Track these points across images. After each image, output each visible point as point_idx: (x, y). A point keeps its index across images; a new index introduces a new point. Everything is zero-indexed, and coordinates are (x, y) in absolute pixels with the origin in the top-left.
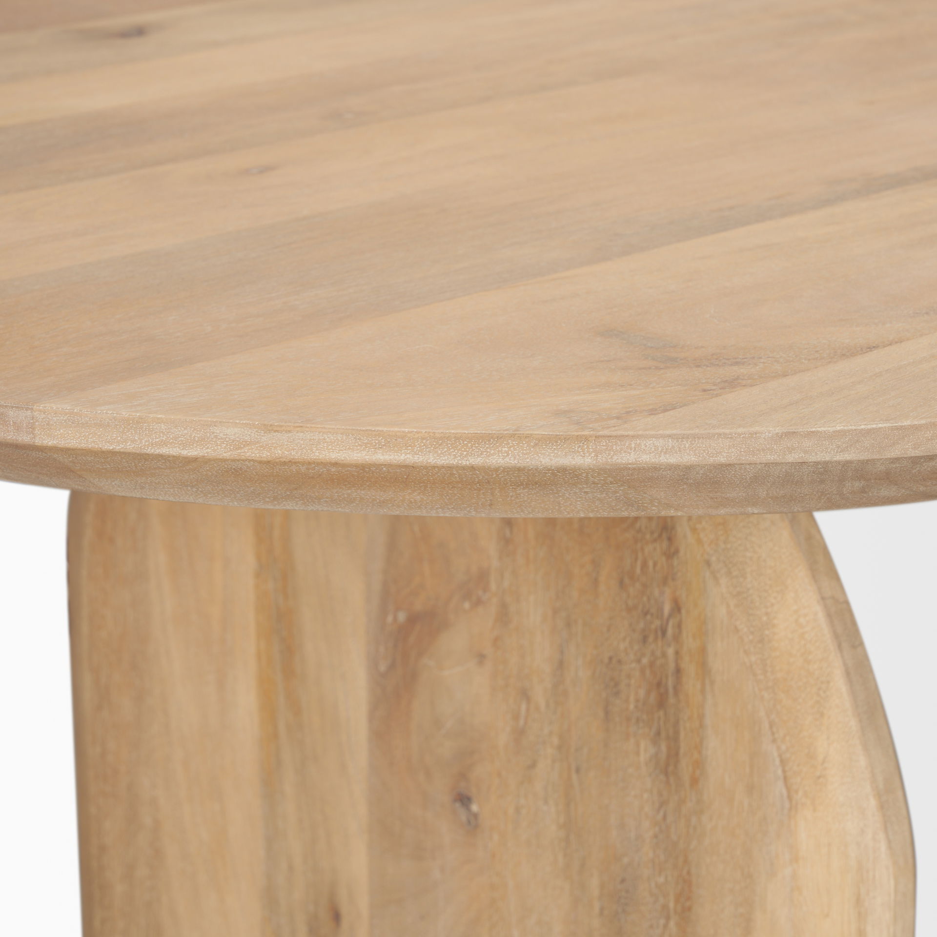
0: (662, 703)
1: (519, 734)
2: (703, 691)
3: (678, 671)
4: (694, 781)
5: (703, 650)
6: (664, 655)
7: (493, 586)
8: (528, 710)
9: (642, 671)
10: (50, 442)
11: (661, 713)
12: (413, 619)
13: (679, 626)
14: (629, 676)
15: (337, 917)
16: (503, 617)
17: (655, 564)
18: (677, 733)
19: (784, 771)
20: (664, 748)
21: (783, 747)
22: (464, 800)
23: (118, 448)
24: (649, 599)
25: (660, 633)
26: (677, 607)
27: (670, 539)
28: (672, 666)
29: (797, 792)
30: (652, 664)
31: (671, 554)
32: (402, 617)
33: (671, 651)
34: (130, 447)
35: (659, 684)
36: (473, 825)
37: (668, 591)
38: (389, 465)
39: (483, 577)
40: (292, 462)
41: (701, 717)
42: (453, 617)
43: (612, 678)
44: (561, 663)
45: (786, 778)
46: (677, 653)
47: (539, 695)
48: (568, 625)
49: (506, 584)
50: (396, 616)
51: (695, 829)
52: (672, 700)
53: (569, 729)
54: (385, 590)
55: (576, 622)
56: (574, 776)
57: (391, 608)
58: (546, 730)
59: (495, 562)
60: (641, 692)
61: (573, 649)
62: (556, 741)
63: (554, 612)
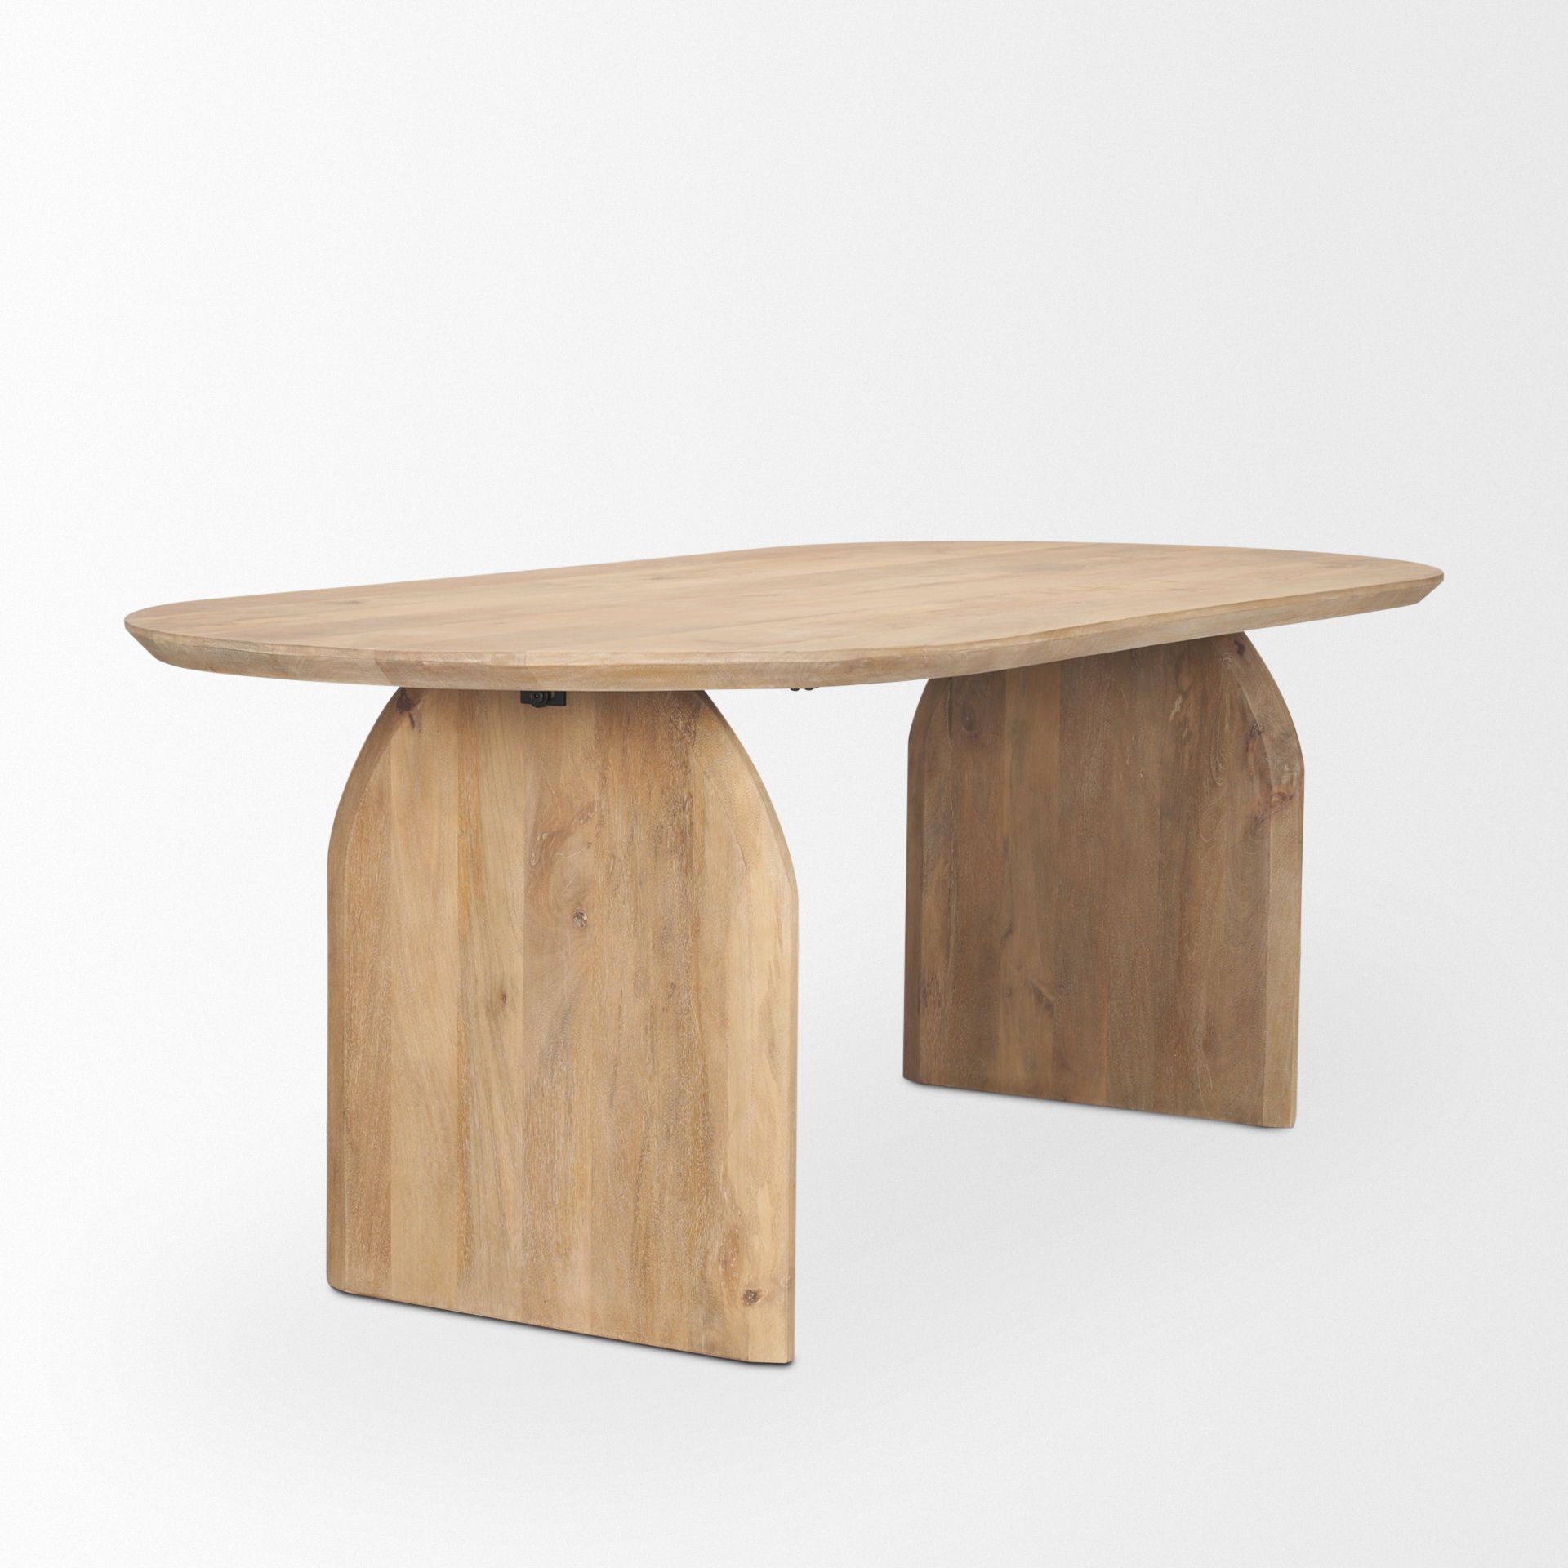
0: (683, 841)
1: (609, 875)
2: (704, 830)
3: (691, 824)
4: (700, 871)
5: (703, 812)
6: (684, 819)
7: (596, 809)
8: (614, 862)
9: (674, 829)
10: (531, 664)
11: (683, 845)
12: (551, 836)
13: (692, 804)
14: (667, 833)
15: (504, 997)
16: (601, 822)
17: (679, 780)
18: (691, 852)
19: (743, 855)
20: (685, 861)
22: (579, 915)
23: (558, 664)
24: (676, 796)
25: (682, 809)
26: (690, 796)
27: (686, 767)
28: (688, 822)
29: (749, 863)
30: (678, 824)
31: (686, 774)
32: (545, 836)
33: (687, 816)
34: (563, 664)
35: (682, 833)
36: (585, 925)
37: (686, 789)
38: (656, 665)
39: (590, 807)
40: (622, 665)
41: (703, 842)
42: (573, 829)
43: (658, 836)
44: (632, 835)
45: (744, 858)
46: (691, 816)
47: (620, 854)
48: (636, 817)
49: (603, 806)
50: (541, 837)
51: (701, 893)
52: (688, 838)
53: (636, 866)
54: (536, 826)
55: (640, 815)
56: (639, 887)
57: (539, 834)
58: (624, 869)
59: (597, 798)
60: (673, 838)
61: (638, 828)
62: (629, 873)
63: (628, 813)
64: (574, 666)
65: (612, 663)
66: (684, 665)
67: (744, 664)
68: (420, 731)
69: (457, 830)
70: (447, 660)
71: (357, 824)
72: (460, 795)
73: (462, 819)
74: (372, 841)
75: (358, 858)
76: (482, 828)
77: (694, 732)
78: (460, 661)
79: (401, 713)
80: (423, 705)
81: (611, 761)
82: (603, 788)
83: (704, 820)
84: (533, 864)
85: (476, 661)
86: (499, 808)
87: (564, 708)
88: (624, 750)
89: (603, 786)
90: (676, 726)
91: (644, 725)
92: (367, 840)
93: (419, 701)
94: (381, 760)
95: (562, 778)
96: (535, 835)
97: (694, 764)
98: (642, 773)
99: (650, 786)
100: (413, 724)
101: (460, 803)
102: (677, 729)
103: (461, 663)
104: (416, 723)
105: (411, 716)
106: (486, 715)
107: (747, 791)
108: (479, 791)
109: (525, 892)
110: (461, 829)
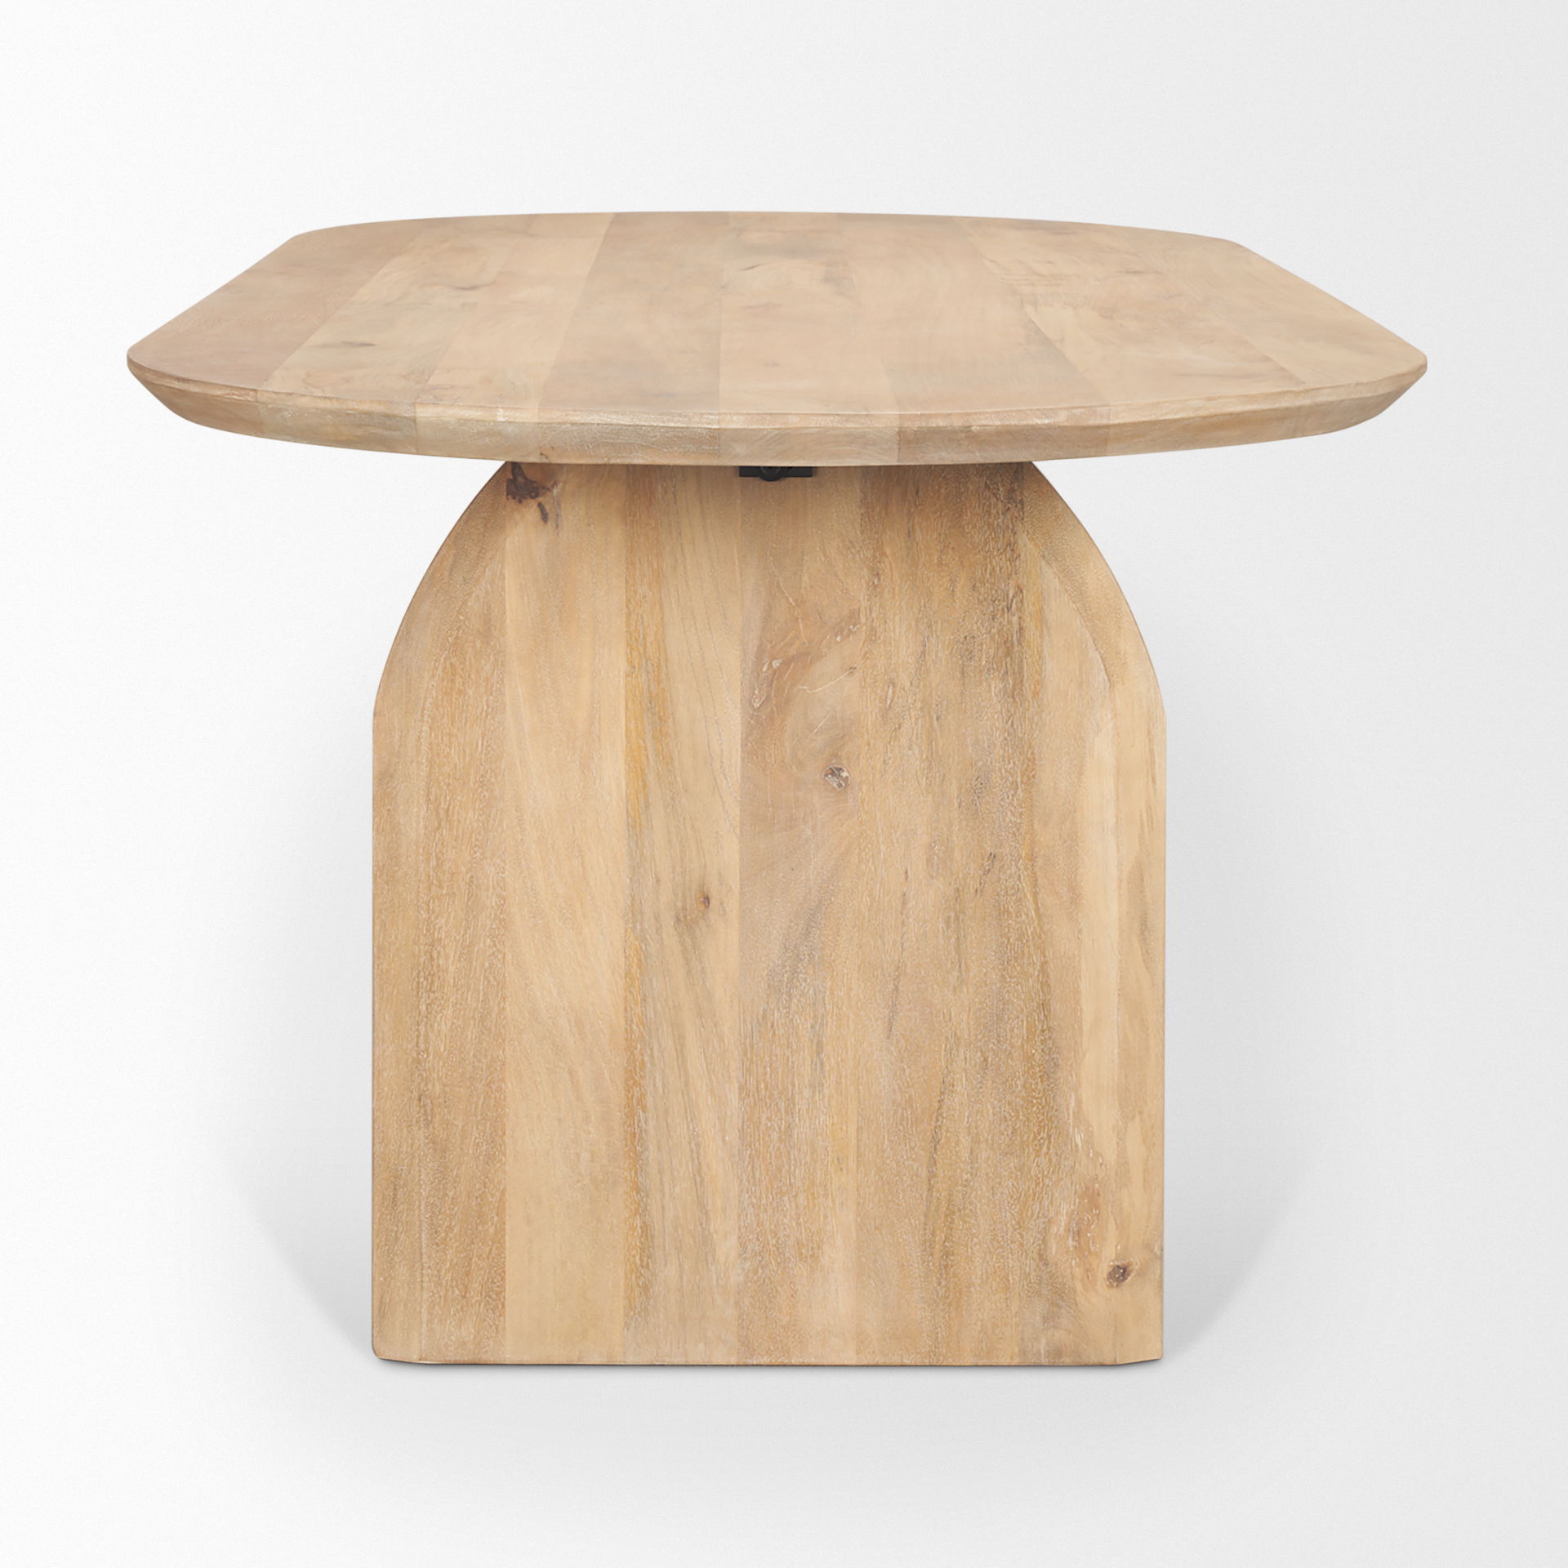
0: (1008, 653)
1: (886, 710)
2: (1041, 636)
3: (1021, 629)
4: (1036, 694)
5: (1041, 611)
6: (1009, 622)
7: (863, 620)
8: (894, 692)
9: (992, 638)
11: (1008, 659)
12: (786, 663)
13: (1022, 601)
14: (981, 644)
15: (707, 900)
16: (873, 637)
17: (1001, 569)
18: (1021, 668)
19: (1104, 665)
20: (1010, 681)
21: (1102, 652)
22: (835, 772)
24: (996, 591)
25: (1006, 610)
26: (1020, 590)
27: (1013, 550)
28: (1016, 627)
29: (1113, 676)
30: (1000, 631)
31: (1012, 560)
32: (776, 663)
33: (1015, 619)
35: (1005, 642)
36: (844, 785)
37: (1012, 582)
39: (853, 617)
41: (1040, 652)
42: (824, 650)
43: (967, 650)
44: (923, 653)
45: (1106, 670)
46: (1020, 618)
47: (904, 680)
48: (930, 626)
49: (874, 615)
50: (771, 664)
51: (1037, 724)
52: (1016, 649)
53: (930, 694)
54: (761, 650)
55: (936, 622)
56: (935, 722)
57: (766, 660)
58: (910, 701)
59: (865, 603)
60: (992, 651)
61: (933, 641)
62: (919, 705)
63: (917, 621)
68: (557, 526)
69: (623, 665)
71: (445, 668)
72: (629, 614)
73: (632, 649)
74: (470, 692)
75: (445, 720)
76: (666, 660)
77: (1021, 502)
79: (520, 502)
80: (563, 488)
81: (888, 552)
82: (874, 589)
83: (1042, 620)
84: (757, 705)
85: (1046, 421)
86: (696, 628)
87: (809, 479)
88: (910, 534)
89: (875, 587)
90: (995, 495)
91: (942, 497)
92: (460, 692)
93: (555, 484)
94: (488, 572)
95: (805, 578)
96: (759, 661)
97: (1025, 545)
98: (940, 564)
99: (953, 582)
100: (545, 517)
101: (628, 626)
102: (997, 499)
104: (551, 516)
105: (540, 505)
106: (675, 496)
107: (1100, 577)
108: (662, 607)
109: (742, 745)
110: (630, 663)
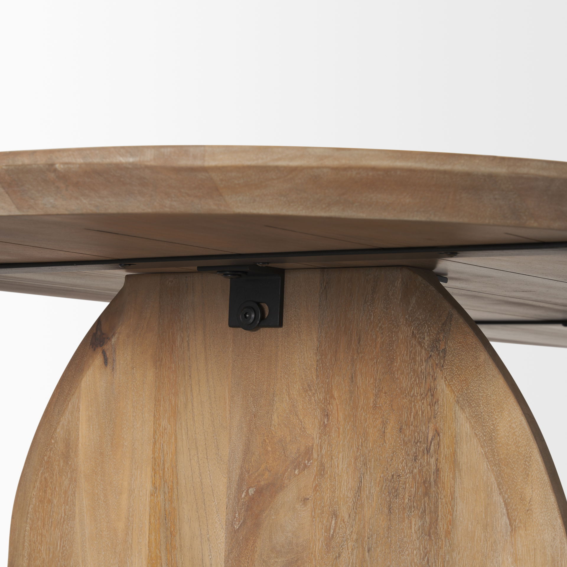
0: (426, 493)
1: (329, 539)
2: (454, 478)
3: (438, 470)
4: (448, 533)
5: (454, 453)
6: (428, 464)
7: (315, 456)
8: (336, 523)
9: (414, 478)
11: (426, 499)
12: (260, 492)
13: (439, 444)
14: (405, 483)
16: (322, 471)
17: (423, 413)
18: (437, 507)
19: (507, 510)
20: (428, 520)
21: (506, 496)
24: (419, 434)
25: (425, 451)
26: (437, 433)
27: (432, 395)
28: (434, 468)
29: (515, 520)
30: (420, 471)
31: (432, 405)
32: (251, 491)
33: (432, 461)
35: (424, 482)
37: (431, 425)
39: (308, 452)
41: (453, 494)
42: (286, 481)
43: (394, 488)
44: (359, 488)
45: (508, 513)
46: (437, 460)
47: (344, 512)
48: (365, 464)
49: (323, 452)
50: (247, 491)
51: (448, 562)
52: (433, 489)
53: (364, 527)
54: (241, 479)
55: (370, 461)
56: (367, 554)
57: (245, 488)
58: (348, 532)
59: (317, 441)
60: (413, 490)
61: (367, 477)
62: (355, 536)
63: (356, 459)
64: (277, 168)
65: (336, 163)
66: (445, 172)
67: (536, 178)
68: (113, 368)
69: (149, 486)
70: (89, 160)
71: (41, 482)
72: (155, 443)
73: (155, 473)
74: (55, 501)
75: (39, 523)
76: (177, 483)
77: (444, 351)
78: (108, 161)
79: (94, 350)
80: (118, 338)
81: (336, 394)
82: (324, 428)
83: (455, 463)
84: (236, 527)
85: (131, 160)
86: (198, 457)
87: (280, 330)
88: (353, 379)
89: (325, 426)
90: (420, 343)
91: (378, 346)
92: (50, 501)
93: (114, 334)
94: (70, 406)
95: (275, 417)
96: (239, 490)
97: (443, 391)
98: (375, 407)
99: (384, 424)
100: (106, 361)
101: (154, 453)
102: (421, 347)
103: (111, 164)
104: (110, 360)
105: (104, 353)
106: (188, 345)
107: (513, 425)
108: (176, 439)
109: (225, 562)
110: (154, 484)
